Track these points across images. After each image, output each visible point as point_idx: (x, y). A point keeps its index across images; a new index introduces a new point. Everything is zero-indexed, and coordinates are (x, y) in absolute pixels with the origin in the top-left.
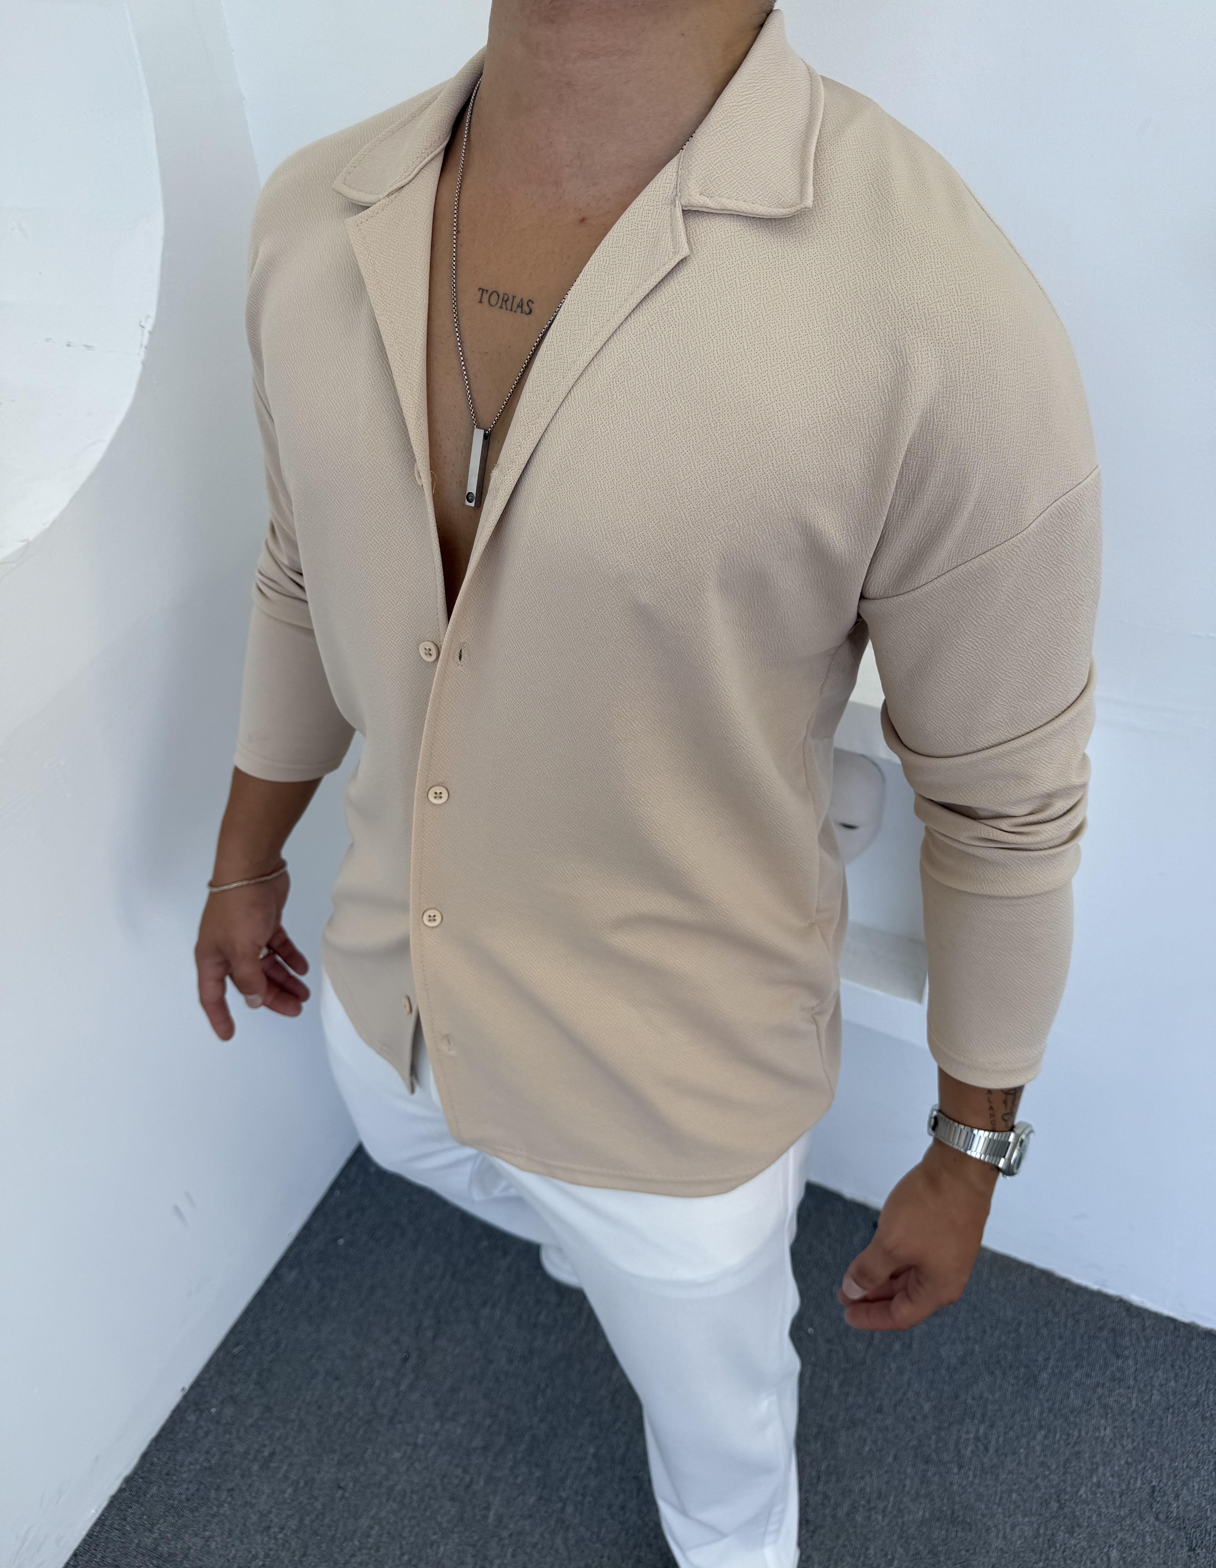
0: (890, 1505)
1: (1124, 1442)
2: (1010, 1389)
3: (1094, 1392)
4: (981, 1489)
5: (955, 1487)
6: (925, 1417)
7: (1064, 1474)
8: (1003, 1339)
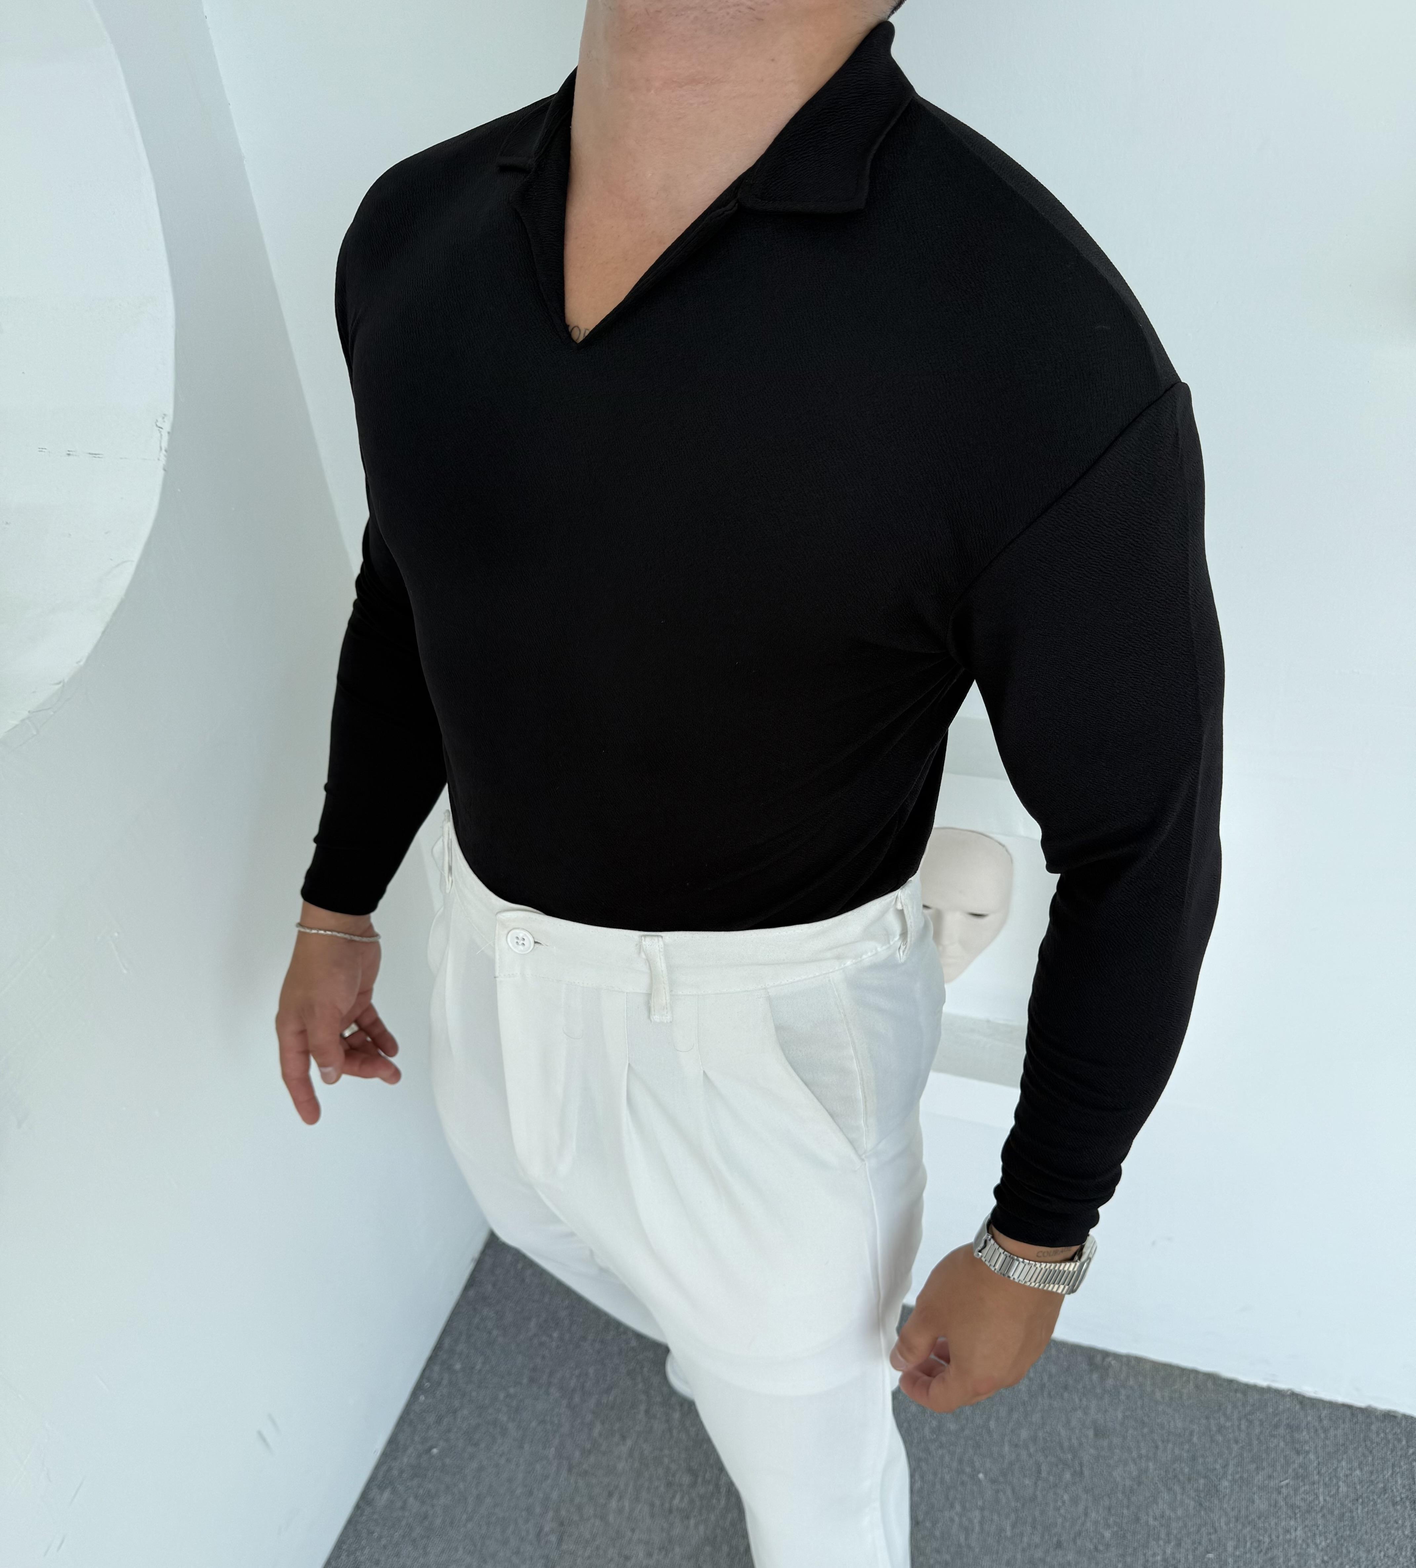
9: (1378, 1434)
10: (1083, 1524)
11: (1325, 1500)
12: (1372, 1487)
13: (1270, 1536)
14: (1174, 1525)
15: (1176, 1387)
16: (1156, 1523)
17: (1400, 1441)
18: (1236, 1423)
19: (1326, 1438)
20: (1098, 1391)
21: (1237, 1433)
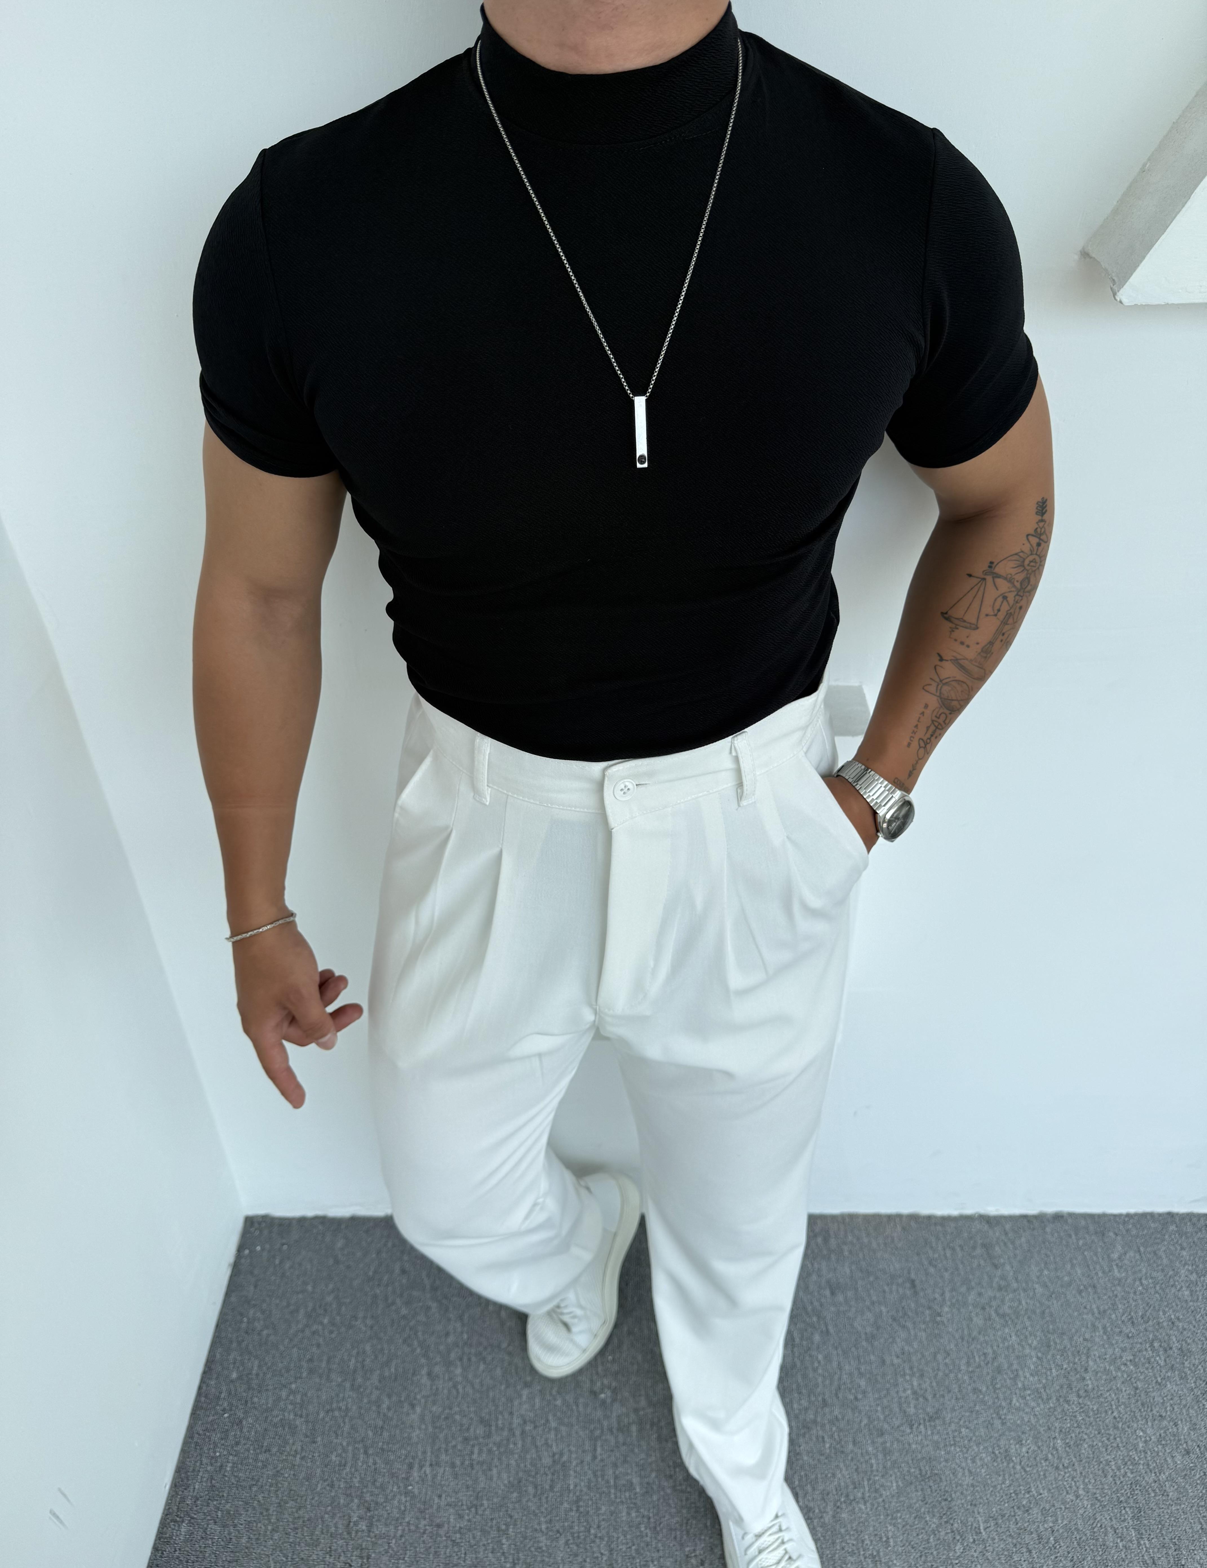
0: (867, 1489)
1: (1030, 1342)
2: (924, 1334)
3: (991, 1307)
4: (936, 1437)
5: (914, 1446)
6: (864, 1392)
7: (994, 1392)
8: (901, 1291)
9: (1053, 1235)
10: (840, 1379)
11: (1027, 1303)
12: (1059, 1282)
13: (992, 1347)
14: (914, 1358)
15: (887, 1233)
16: (899, 1361)
17: (1070, 1236)
18: (942, 1253)
19: (1015, 1248)
20: (825, 1252)
21: (945, 1262)
